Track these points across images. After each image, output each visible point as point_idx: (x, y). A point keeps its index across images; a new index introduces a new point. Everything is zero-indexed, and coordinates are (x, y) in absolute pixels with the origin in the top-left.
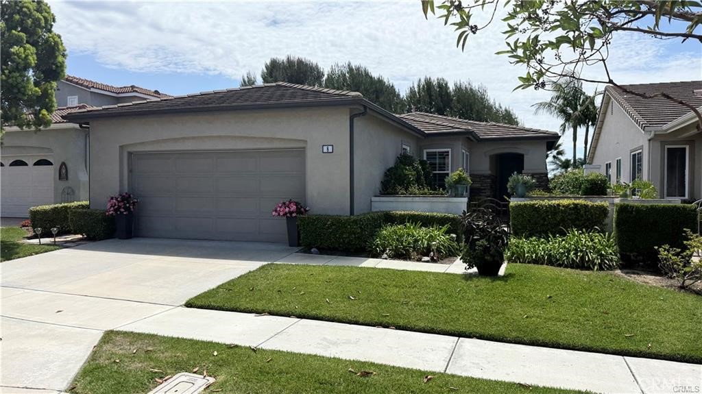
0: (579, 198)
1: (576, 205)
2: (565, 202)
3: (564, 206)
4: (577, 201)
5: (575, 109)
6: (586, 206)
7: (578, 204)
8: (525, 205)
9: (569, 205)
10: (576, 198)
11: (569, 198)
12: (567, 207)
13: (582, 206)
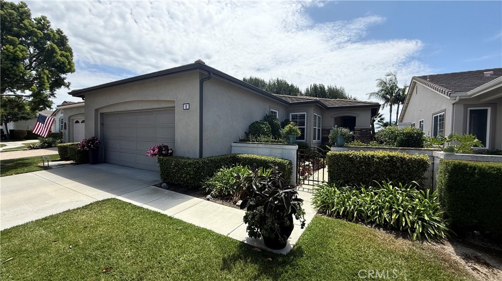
0: (395, 150)
1: (391, 158)
2: (380, 153)
3: (378, 158)
4: (393, 154)
5: (391, 95)
6: (403, 160)
7: (394, 157)
8: (340, 155)
9: (384, 157)
10: (391, 150)
11: (385, 149)
12: (381, 159)
13: (397, 158)
